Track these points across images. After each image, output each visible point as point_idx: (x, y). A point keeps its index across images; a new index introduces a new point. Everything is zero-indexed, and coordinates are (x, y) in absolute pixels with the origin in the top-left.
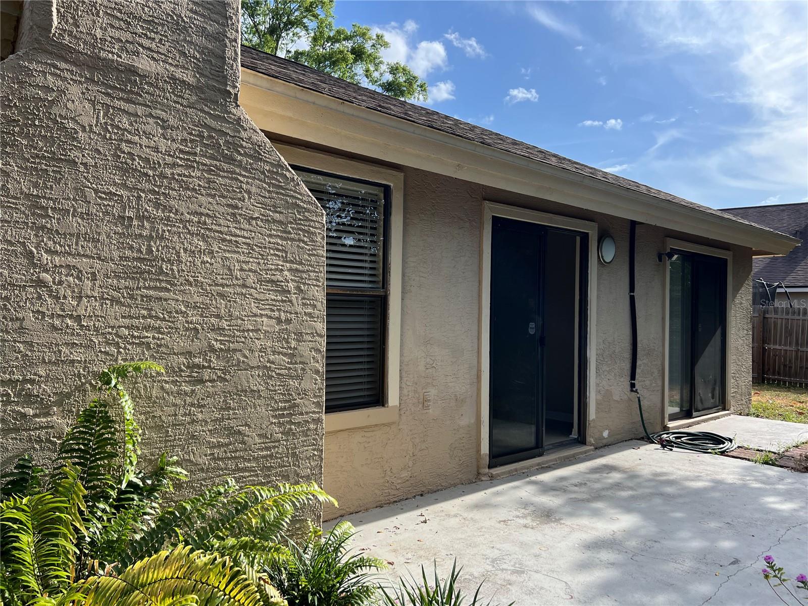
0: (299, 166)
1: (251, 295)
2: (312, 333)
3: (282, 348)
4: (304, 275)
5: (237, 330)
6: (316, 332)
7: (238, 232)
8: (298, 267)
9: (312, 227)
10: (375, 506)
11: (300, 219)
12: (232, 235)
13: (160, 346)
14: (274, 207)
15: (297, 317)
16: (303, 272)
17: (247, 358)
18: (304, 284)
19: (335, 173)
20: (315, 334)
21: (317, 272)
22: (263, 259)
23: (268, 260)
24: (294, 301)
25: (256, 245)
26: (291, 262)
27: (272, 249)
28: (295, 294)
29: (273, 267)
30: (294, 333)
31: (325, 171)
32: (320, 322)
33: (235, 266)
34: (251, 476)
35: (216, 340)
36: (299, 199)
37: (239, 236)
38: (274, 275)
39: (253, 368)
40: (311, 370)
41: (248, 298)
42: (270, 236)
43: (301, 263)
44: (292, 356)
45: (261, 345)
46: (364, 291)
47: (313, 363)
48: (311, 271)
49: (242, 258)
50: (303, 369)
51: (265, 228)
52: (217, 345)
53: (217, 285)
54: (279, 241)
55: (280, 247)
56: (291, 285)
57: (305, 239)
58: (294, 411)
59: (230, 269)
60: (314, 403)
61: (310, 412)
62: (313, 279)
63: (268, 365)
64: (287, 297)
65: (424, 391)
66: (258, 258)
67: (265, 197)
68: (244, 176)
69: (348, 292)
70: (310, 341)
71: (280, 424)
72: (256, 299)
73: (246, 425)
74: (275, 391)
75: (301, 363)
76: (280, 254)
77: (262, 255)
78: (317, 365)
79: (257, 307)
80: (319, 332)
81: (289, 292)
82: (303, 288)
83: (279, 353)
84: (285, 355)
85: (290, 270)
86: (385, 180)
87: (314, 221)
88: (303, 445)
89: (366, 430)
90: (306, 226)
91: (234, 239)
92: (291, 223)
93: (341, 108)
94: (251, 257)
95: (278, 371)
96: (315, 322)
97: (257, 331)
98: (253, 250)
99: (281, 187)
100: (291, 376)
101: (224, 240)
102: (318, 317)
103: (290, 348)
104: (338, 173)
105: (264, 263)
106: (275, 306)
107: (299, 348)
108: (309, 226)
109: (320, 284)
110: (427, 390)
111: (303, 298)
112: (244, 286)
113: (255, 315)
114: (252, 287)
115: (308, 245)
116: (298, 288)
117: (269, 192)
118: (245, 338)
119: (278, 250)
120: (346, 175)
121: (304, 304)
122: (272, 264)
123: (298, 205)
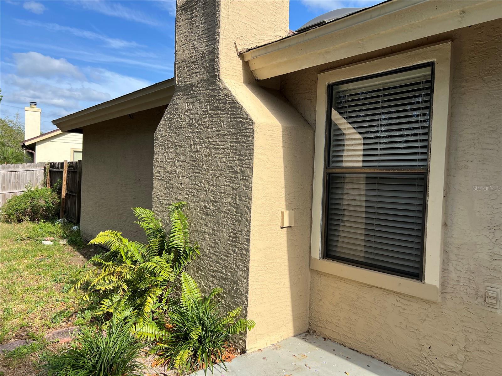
1: (223, 174)
2: (246, 197)
3: (233, 203)
4: (244, 162)
5: (219, 192)
7: (220, 143)
8: (241, 157)
9: (248, 133)
11: (243, 130)
12: (218, 145)
14: (232, 126)
15: (240, 186)
16: (243, 160)
17: (220, 206)
18: (244, 167)
21: (249, 160)
22: (228, 155)
23: (230, 156)
24: (239, 177)
25: (226, 149)
26: (239, 155)
27: (232, 149)
28: (240, 173)
30: (238, 196)
32: (250, 190)
33: (218, 160)
35: (212, 196)
36: (241, 118)
37: (220, 145)
38: (232, 163)
39: (222, 212)
40: (245, 218)
41: (222, 176)
42: (231, 142)
43: (243, 155)
44: (237, 208)
45: (226, 201)
47: (246, 214)
48: (247, 160)
49: (221, 156)
50: (241, 217)
51: (229, 139)
52: (212, 199)
53: (213, 170)
54: (234, 144)
55: (235, 148)
56: (238, 168)
57: (245, 141)
58: (237, 240)
59: (217, 162)
60: (245, 239)
61: (244, 244)
62: (247, 164)
63: (228, 212)
64: (236, 175)
66: (226, 155)
67: (229, 122)
68: (222, 114)
70: (244, 201)
71: (232, 246)
72: (225, 177)
73: (220, 241)
74: (230, 226)
75: (241, 213)
76: (234, 151)
77: (228, 153)
78: (247, 216)
79: (225, 181)
80: (249, 196)
81: (237, 172)
82: (243, 170)
83: (232, 206)
84: (234, 207)
85: (238, 160)
87: (249, 129)
88: (240, 262)
90: (245, 132)
91: (218, 147)
92: (239, 133)
94: (224, 155)
95: (231, 216)
96: (247, 190)
97: (224, 193)
98: (225, 151)
99: (234, 114)
100: (236, 220)
101: (215, 148)
102: (249, 187)
103: (236, 204)
105: (228, 158)
106: (231, 180)
107: (240, 205)
109: (251, 167)
111: (243, 176)
112: (221, 170)
113: (224, 185)
114: (224, 171)
115: (246, 144)
116: (241, 170)
117: (231, 118)
118: (221, 196)
119: (234, 149)
121: (243, 179)
122: (231, 158)
123: (241, 122)
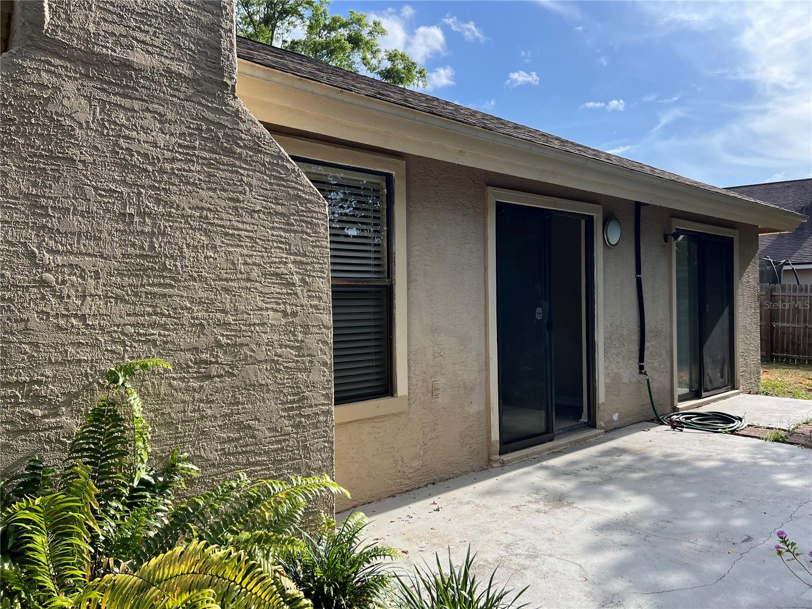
0: (300, 157)
1: (256, 289)
2: (319, 325)
3: (288, 341)
4: (309, 267)
5: (243, 325)
6: (323, 325)
7: (240, 225)
8: (302, 259)
9: (315, 218)
10: (387, 496)
11: (302, 211)
12: (234, 229)
13: (166, 343)
14: (276, 199)
15: (303, 309)
16: (308, 264)
17: (254, 352)
18: (309, 276)
19: (336, 163)
20: (322, 326)
21: (321, 264)
22: (266, 252)
23: (272, 253)
24: (300, 293)
25: (259, 239)
26: (295, 254)
27: (275, 242)
28: (300, 286)
29: (277, 260)
30: (300, 325)
31: (325, 161)
32: (326, 314)
33: (238, 260)
34: (262, 470)
35: (223, 335)
36: (300, 190)
37: (241, 230)
38: (278, 268)
39: (260, 361)
40: (319, 362)
41: (253, 292)
42: (273, 228)
43: (305, 255)
44: (299, 349)
45: (268, 339)
46: (369, 282)
47: (321, 355)
48: (316, 263)
49: (245, 252)
50: (311, 362)
51: (268, 221)
52: (224, 340)
53: (221, 280)
54: (283, 234)
55: (283, 240)
56: (296, 278)
57: (308, 231)
58: (303, 404)
59: (233, 264)
60: (323, 395)
61: (320, 405)
62: (317, 271)
63: (276, 358)
64: (292, 290)
65: (433, 380)
66: (261, 252)
67: (267, 190)
68: (245, 169)
69: (354, 283)
70: (317, 333)
71: (290, 417)
72: (261, 293)
73: (256, 419)
74: (284, 384)
75: (308, 355)
76: (284, 246)
77: (266, 248)
78: (325, 357)
79: (263, 301)
80: (325, 324)
81: (294, 284)
82: (307, 280)
83: (286, 346)
84: (292, 348)
85: (294, 262)
86: (387, 168)
87: (317, 212)
88: (314, 438)
89: (376, 420)
90: (309, 217)
91: (236, 232)
92: (294, 215)
93: (340, 97)
94: (255, 251)
95: (285, 365)
96: (321, 314)
97: (263, 324)
98: (256, 243)
99: (282, 179)
100: (299, 369)
101: (227, 234)
102: (324, 309)
103: (297, 341)
104: (339, 163)
105: (267, 256)
106: (280, 299)
107: (306, 340)
108: (312, 217)
109: (325, 276)
110: (436, 379)
111: (309, 291)
112: (248, 280)
113: (261, 309)
114: (257, 281)
115: (311, 237)
116: (303, 280)
117: (270, 184)
118: (252, 332)
119: (281, 242)
120: (347, 165)
121: (309, 297)
122: (276, 257)
123: (300, 197)
